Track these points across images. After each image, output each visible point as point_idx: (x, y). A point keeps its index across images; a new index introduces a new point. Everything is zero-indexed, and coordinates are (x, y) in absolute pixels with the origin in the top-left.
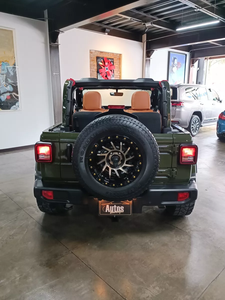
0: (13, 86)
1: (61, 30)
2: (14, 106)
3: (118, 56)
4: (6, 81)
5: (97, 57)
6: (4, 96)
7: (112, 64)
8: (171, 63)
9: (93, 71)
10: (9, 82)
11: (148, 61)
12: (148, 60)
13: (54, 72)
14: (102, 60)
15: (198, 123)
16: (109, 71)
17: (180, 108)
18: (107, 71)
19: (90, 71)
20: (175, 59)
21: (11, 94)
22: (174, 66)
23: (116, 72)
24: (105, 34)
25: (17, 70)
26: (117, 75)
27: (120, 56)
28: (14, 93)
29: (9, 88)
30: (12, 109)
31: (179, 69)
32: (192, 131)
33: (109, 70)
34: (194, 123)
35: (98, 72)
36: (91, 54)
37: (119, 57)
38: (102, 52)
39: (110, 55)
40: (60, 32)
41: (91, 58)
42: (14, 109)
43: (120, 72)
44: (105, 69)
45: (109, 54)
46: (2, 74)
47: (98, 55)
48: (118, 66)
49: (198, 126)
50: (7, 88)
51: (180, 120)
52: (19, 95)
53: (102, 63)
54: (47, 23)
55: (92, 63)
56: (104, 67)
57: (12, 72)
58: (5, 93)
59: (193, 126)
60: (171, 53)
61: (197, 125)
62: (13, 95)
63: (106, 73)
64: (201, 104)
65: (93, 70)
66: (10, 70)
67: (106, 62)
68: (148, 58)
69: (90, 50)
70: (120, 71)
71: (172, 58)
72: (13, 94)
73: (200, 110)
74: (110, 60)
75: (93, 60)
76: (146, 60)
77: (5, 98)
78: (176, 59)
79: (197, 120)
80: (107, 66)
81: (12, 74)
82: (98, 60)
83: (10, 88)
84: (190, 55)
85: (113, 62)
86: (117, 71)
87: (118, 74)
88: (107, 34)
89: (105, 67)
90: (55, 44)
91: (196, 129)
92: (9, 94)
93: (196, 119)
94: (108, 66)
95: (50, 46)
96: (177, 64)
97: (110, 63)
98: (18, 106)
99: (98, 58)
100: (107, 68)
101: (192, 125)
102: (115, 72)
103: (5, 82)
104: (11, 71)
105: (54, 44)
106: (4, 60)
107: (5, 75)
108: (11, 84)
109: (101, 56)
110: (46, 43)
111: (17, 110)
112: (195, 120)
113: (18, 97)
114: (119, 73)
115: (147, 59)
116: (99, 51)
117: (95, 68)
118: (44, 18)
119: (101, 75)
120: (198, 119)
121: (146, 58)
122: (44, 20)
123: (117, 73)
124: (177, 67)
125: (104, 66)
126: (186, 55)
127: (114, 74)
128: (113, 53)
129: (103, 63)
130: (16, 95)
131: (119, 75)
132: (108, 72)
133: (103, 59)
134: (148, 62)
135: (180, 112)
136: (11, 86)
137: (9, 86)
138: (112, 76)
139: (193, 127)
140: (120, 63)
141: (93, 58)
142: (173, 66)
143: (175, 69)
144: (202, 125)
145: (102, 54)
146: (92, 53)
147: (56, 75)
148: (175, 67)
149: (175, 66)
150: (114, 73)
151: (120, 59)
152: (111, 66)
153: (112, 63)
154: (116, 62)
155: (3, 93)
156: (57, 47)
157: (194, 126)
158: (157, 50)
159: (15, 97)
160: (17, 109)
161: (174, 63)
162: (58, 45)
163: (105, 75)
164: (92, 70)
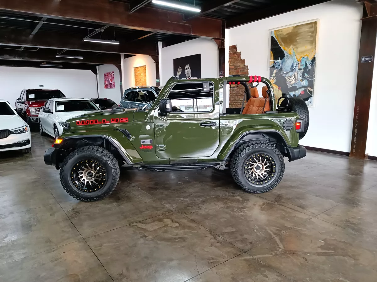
2: (307, 102)
4: (303, 75)
6: (298, 91)
10: (305, 77)
13: (363, 58)
21: (306, 89)
28: (309, 88)
46: (300, 70)
50: (302, 83)
52: (313, 90)
57: (310, 66)
58: (300, 88)
62: (307, 90)
66: (308, 65)
77: (300, 94)
83: (305, 83)
92: (303, 89)
98: (311, 102)
103: (302, 77)
106: (304, 55)
107: (303, 70)
108: (307, 79)
113: (313, 92)
130: (310, 90)
136: (307, 81)
137: (305, 81)
147: (366, 60)
159: (309, 92)
160: (309, 105)
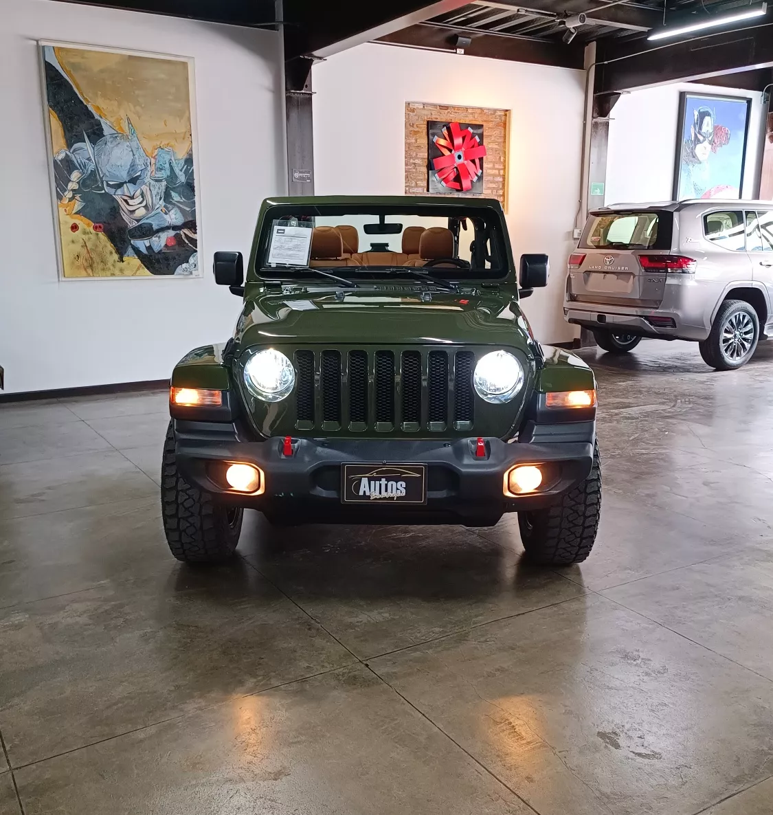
0: (182, 211)
1: (316, 53)
2: (184, 265)
3: (500, 116)
4: (167, 197)
5: (428, 122)
6: (159, 237)
7: (478, 140)
8: (690, 131)
9: (415, 164)
10: (173, 202)
11: (600, 128)
12: (601, 123)
13: (295, 172)
14: (445, 131)
15: (750, 326)
16: (466, 162)
17: (680, 277)
18: (458, 161)
19: (406, 165)
20: (703, 115)
22: (701, 138)
23: (491, 165)
24: (456, 53)
25: (195, 167)
26: (494, 176)
27: (506, 115)
28: (186, 231)
29: (173, 216)
30: (180, 274)
31: (718, 149)
32: (726, 350)
33: (466, 159)
34: (732, 324)
35: (430, 167)
36: (411, 113)
37: (503, 119)
38: (446, 108)
39: (472, 114)
40: (316, 61)
41: (409, 124)
42: (185, 273)
43: (505, 166)
44: (452, 156)
45: (470, 111)
46: (156, 181)
47: (433, 116)
48: (497, 147)
49: (750, 336)
50: (166, 217)
51: (679, 313)
52: (197, 236)
53: (445, 139)
54: (280, 34)
55: (413, 141)
56: (450, 151)
57: (182, 173)
58: (162, 229)
59: (729, 336)
60: (688, 96)
61: (746, 333)
62: (183, 236)
63: (456, 168)
64: (761, 264)
65: (417, 161)
66: (177, 171)
67: (458, 136)
68: (601, 120)
69: (409, 104)
70: (505, 161)
71: (692, 114)
72: (182, 233)
73: (755, 285)
74: (470, 129)
75: (416, 133)
76: (595, 125)
77: (163, 245)
78: (709, 115)
79: (744, 317)
80: (459, 148)
81: (182, 178)
82: (431, 131)
84: (766, 100)
85: (481, 136)
86: (494, 163)
87: (497, 172)
88: (463, 52)
89: (453, 152)
90: (303, 93)
91: (743, 345)
93: (743, 313)
94: (463, 149)
95: (288, 99)
96: (711, 131)
97: (471, 139)
98: (195, 265)
99: (431, 125)
100: (461, 153)
101: (726, 331)
102: (485, 165)
104: (181, 170)
105: (298, 93)
106: (163, 143)
107: (164, 183)
108: (179, 207)
109: (443, 117)
110: (276, 92)
111: (191, 276)
112: (739, 314)
113: (196, 240)
114: (499, 170)
115: (596, 123)
116: (435, 105)
117: (421, 154)
118: (274, 21)
119: (440, 176)
120: (750, 314)
121: (593, 117)
122: (273, 28)
123: (493, 168)
124: (712, 143)
125: (452, 148)
126: (749, 101)
127: (482, 173)
128: (481, 109)
129: (448, 139)
130: (190, 235)
131: (499, 175)
132: (463, 165)
133: (449, 129)
134: (601, 130)
135: (679, 288)
136: (178, 211)
137: (173, 211)
138: (476, 178)
139: (730, 339)
140: (505, 139)
141: (415, 126)
142: (697, 141)
143: (702, 150)
144: (765, 333)
145: (446, 111)
146: (413, 111)
147: (301, 178)
148: (706, 143)
149: (704, 141)
150: (482, 168)
151: (505, 124)
152: (473, 147)
153: (477, 137)
154: (489, 134)
155: (158, 231)
156: (308, 101)
157: (735, 336)
158: (629, 92)
159: (187, 242)
160: (191, 273)
161: (700, 128)
162: (311, 94)
163: (452, 176)
164: (412, 161)
